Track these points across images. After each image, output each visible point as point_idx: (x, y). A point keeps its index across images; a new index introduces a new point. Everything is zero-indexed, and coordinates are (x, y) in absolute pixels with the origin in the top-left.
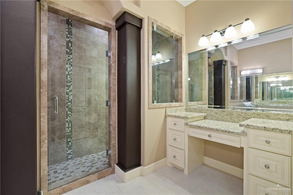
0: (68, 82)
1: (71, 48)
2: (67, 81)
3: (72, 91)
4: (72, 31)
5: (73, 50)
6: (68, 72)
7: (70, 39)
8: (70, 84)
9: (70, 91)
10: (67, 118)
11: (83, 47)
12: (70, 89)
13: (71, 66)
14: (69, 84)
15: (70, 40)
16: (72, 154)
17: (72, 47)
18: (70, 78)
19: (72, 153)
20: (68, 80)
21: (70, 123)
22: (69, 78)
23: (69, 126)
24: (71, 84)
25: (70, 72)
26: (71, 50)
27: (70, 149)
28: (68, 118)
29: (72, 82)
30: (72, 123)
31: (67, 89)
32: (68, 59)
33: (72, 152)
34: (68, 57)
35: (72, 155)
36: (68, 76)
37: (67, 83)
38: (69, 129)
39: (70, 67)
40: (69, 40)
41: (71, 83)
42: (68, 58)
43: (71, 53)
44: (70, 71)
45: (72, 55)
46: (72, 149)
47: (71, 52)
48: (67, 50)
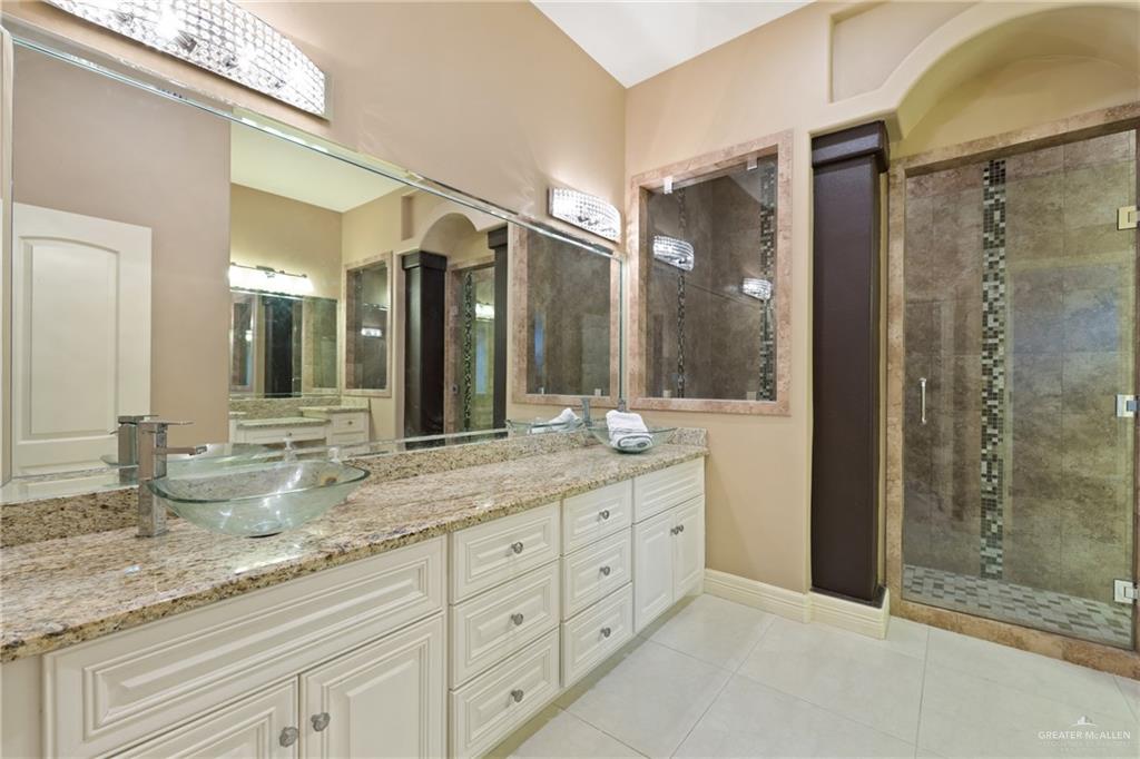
0: (991, 333)
1: (1002, 225)
2: (985, 333)
3: (1002, 361)
4: (1004, 170)
5: (1007, 231)
6: (991, 304)
7: (997, 197)
8: (996, 341)
9: (996, 364)
10: (985, 448)
11: (1053, 204)
12: (996, 357)
13: (1002, 283)
14: (990, 341)
15: (997, 200)
16: (1000, 564)
17: (1002, 221)
18: (996, 320)
19: (1000, 560)
20: (991, 329)
21: (995, 465)
22: (991, 323)
23: (989, 472)
24: (1001, 340)
25: (995, 304)
26: (999, 232)
27: (994, 547)
28: (990, 447)
29: (1002, 332)
30: (1001, 465)
31: (984, 358)
32: (990, 263)
33: (1000, 556)
34: (991, 255)
35: (1000, 569)
36: (991, 318)
37: (984, 337)
38: (989, 480)
39: (996, 287)
40: (992, 202)
41: (1001, 336)
42: (991, 259)
43: (1003, 241)
44: (996, 300)
45: (1003, 246)
46: (1000, 548)
47: (1002, 237)
48: (986, 235)
